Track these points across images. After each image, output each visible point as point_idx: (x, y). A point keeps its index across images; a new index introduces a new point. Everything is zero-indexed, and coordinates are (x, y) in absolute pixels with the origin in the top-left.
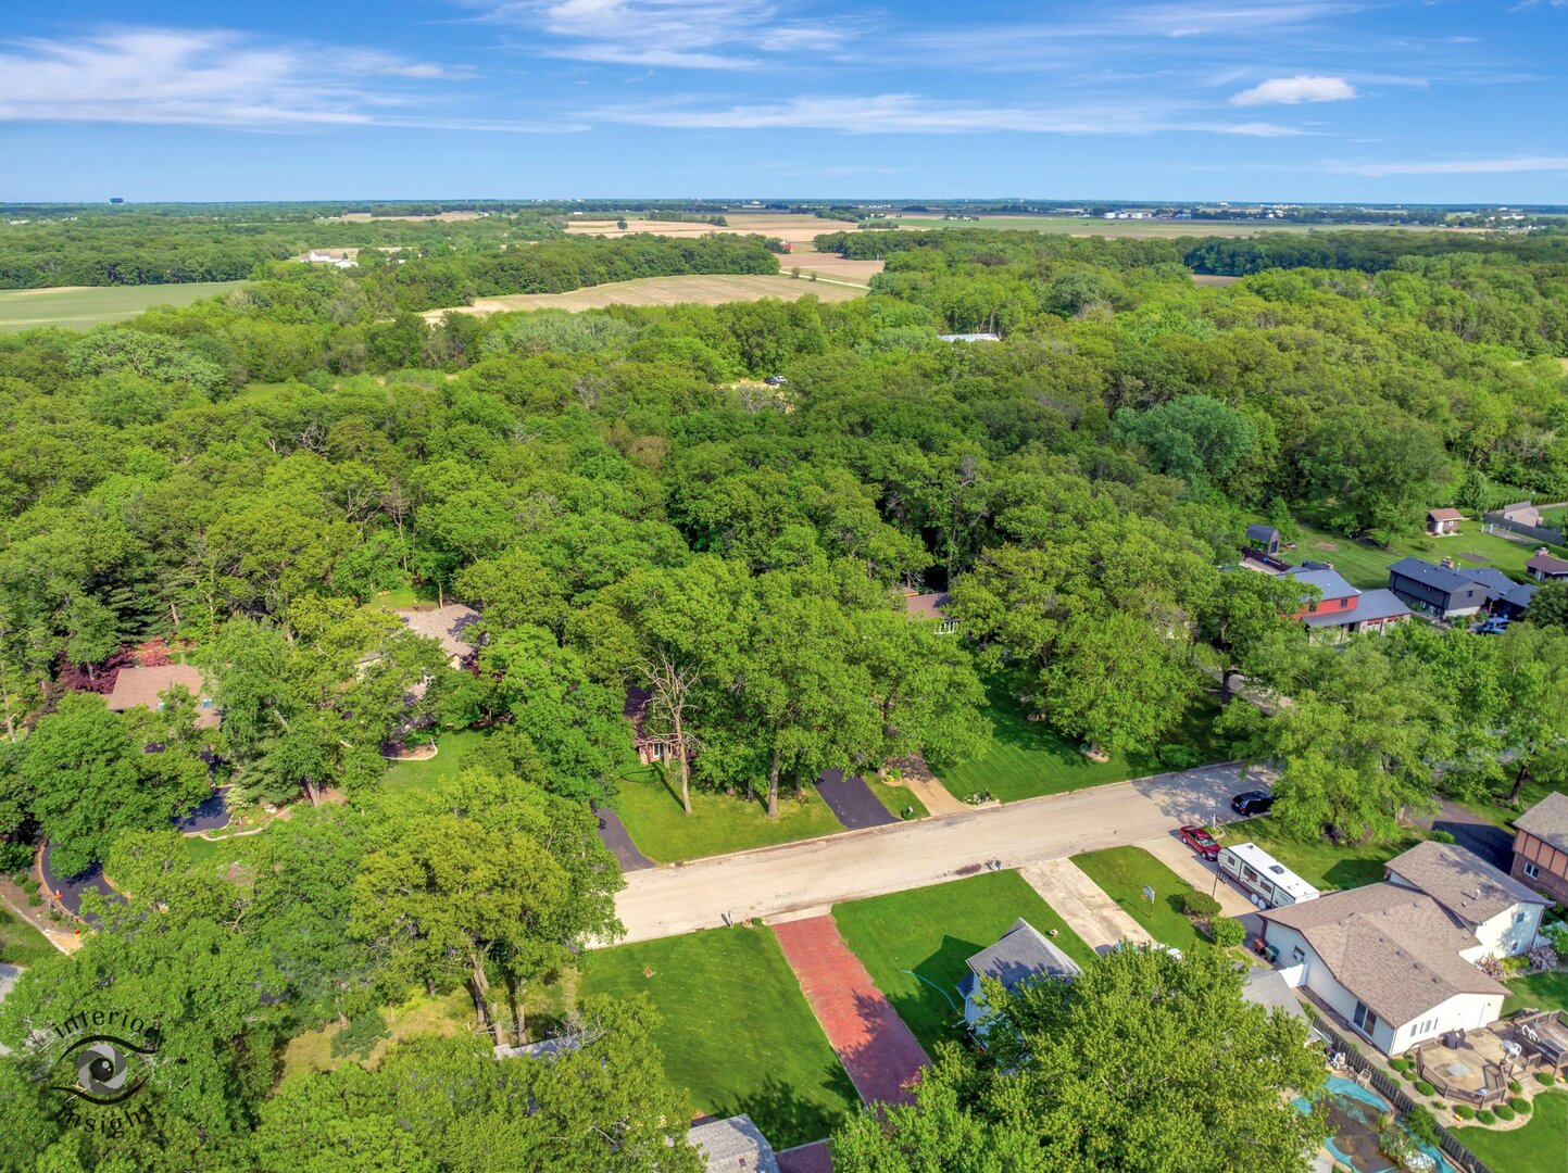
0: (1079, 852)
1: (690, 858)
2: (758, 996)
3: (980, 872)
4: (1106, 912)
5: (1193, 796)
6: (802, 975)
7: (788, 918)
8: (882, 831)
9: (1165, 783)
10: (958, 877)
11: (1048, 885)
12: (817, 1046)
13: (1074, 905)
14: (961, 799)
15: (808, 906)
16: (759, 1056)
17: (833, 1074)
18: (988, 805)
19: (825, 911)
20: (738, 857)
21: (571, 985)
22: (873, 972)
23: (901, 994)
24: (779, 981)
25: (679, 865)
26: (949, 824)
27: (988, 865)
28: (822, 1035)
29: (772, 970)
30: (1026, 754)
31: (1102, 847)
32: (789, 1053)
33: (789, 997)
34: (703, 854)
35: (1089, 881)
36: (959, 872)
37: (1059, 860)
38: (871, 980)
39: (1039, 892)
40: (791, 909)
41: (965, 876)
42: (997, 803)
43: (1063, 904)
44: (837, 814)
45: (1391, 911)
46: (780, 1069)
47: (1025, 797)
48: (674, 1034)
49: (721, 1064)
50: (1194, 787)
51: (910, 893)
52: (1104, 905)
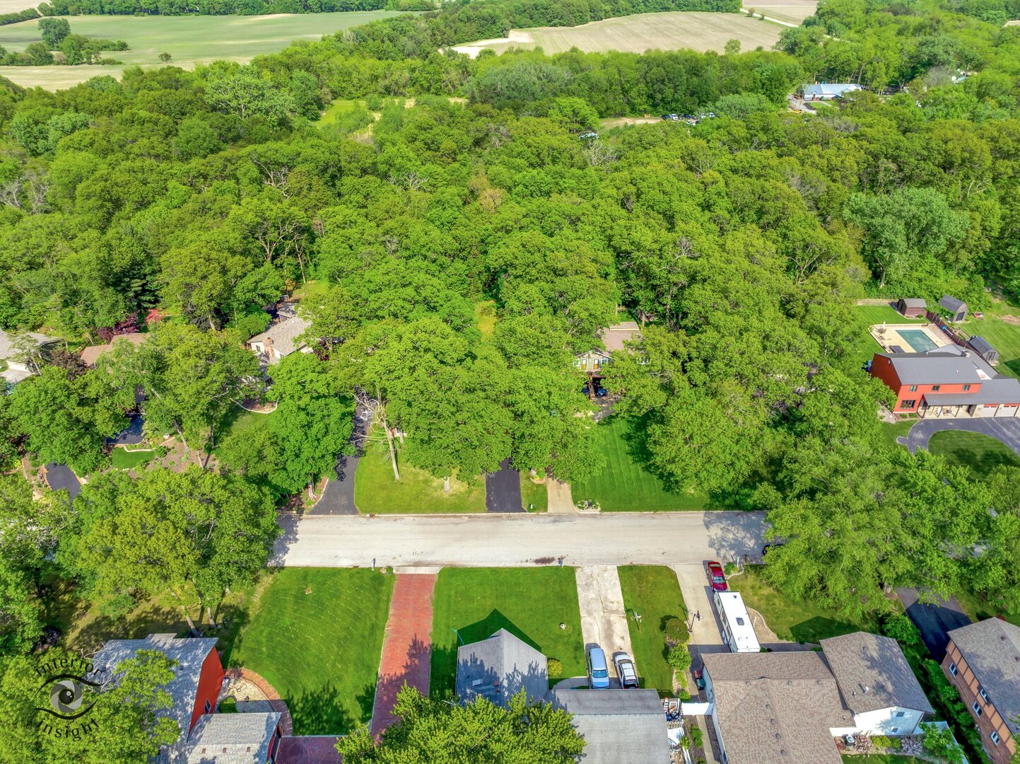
0: (627, 563)
1: (380, 513)
2: (358, 624)
3: (551, 565)
4: (613, 618)
5: (741, 534)
6: (394, 615)
7: (412, 571)
8: (509, 518)
9: (728, 519)
10: (534, 565)
11: (588, 586)
12: (370, 668)
13: (597, 606)
14: (575, 503)
15: (428, 565)
16: (334, 665)
17: (367, 692)
18: (591, 511)
19: (434, 571)
20: (409, 518)
21: (262, 589)
22: (436, 625)
23: (441, 646)
24: (376, 617)
25: (372, 516)
26: (555, 521)
27: (560, 560)
28: (378, 662)
29: (377, 608)
30: (642, 474)
31: (647, 563)
32: (351, 669)
33: (375, 630)
34: (390, 511)
35: (618, 589)
36: (537, 561)
37: (609, 567)
38: (431, 630)
39: (579, 589)
40: (417, 564)
41: (540, 565)
42: (597, 511)
43: (589, 603)
44: (488, 498)
45: (795, 682)
46: (340, 679)
47: (619, 509)
48: (297, 637)
49: (309, 666)
50: (747, 527)
51: (495, 571)
52: (616, 612)
